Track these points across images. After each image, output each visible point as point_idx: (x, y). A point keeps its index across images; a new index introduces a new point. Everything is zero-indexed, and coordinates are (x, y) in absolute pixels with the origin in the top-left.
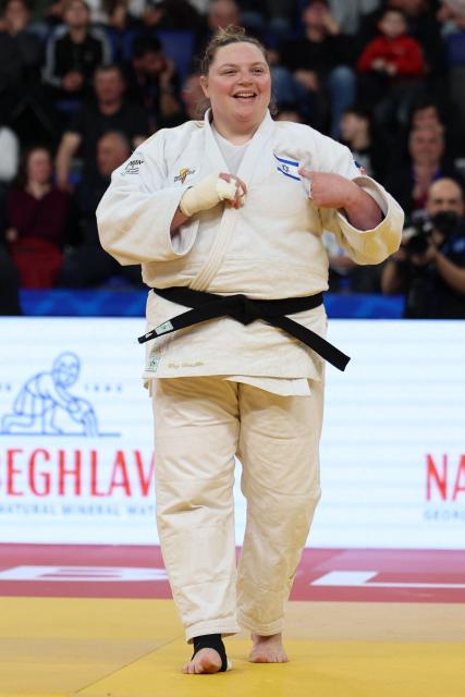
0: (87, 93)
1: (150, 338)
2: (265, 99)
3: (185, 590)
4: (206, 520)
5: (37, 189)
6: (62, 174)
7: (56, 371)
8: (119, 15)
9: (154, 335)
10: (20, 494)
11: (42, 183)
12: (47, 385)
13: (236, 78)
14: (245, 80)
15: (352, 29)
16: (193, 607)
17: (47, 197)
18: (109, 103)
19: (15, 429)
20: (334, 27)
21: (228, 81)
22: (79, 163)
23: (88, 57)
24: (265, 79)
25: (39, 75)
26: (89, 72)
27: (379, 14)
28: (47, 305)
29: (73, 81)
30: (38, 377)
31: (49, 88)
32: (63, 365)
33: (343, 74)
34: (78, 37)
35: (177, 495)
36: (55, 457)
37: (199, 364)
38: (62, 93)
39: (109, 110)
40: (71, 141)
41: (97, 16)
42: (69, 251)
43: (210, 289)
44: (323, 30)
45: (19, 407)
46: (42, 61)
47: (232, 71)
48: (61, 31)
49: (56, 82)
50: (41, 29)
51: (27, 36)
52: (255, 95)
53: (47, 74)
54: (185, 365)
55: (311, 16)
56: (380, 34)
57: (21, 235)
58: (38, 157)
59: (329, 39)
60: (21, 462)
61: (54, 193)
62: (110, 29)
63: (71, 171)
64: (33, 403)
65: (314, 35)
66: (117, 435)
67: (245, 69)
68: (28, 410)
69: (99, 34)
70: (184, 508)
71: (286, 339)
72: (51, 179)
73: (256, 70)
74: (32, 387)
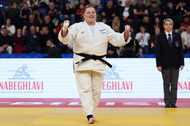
0: (28, 19)
1: (78, 63)
2: (95, 18)
3: (86, 107)
4: (90, 94)
5: (19, 36)
6: (23, 33)
7: (22, 68)
8: (33, 5)
9: (79, 63)
10: (16, 89)
11: (20, 35)
12: (21, 70)
13: (90, 14)
14: (92, 14)
15: (74, 7)
16: (88, 110)
17: (21, 37)
18: (32, 21)
19: (15, 78)
20: (71, 7)
21: (88, 15)
22: (26, 31)
23: (28, 13)
24: (95, 14)
25: (19, 16)
26: (28, 15)
27: (79, 5)
28: (21, 56)
29: (25, 17)
30: (19, 69)
31: (21, 18)
32: (24, 67)
33: (73, 15)
34: (26, 10)
35: (85, 90)
36: (22, 83)
37: (87, 68)
38: (23, 19)
39: (32, 22)
40: (25, 27)
41: (29, 5)
42: (25, 47)
43: (88, 54)
44: (69, 8)
45: (16, 74)
46: (19, 13)
47: (89, 13)
48: (23, 8)
49: (22, 17)
50: (19, 8)
51: (17, 9)
52: (93, 17)
53: (20, 16)
54: (84, 68)
55: (67, 5)
56: (80, 8)
57: (16, 44)
58: (19, 30)
59: (70, 9)
60: (16, 84)
61: (22, 36)
62: (31, 8)
63: (25, 33)
64: (19, 73)
65: (68, 9)
66: (33, 79)
67: (91, 12)
68: (18, 74)
69: (29, 9)
70: (86, 92)
71: (102, 63)
72: (21, 34)
73: (93, 13)
74: (18, 71)
